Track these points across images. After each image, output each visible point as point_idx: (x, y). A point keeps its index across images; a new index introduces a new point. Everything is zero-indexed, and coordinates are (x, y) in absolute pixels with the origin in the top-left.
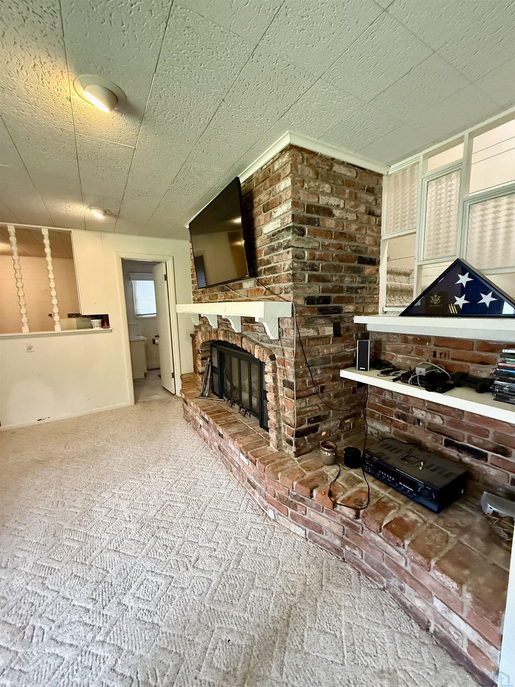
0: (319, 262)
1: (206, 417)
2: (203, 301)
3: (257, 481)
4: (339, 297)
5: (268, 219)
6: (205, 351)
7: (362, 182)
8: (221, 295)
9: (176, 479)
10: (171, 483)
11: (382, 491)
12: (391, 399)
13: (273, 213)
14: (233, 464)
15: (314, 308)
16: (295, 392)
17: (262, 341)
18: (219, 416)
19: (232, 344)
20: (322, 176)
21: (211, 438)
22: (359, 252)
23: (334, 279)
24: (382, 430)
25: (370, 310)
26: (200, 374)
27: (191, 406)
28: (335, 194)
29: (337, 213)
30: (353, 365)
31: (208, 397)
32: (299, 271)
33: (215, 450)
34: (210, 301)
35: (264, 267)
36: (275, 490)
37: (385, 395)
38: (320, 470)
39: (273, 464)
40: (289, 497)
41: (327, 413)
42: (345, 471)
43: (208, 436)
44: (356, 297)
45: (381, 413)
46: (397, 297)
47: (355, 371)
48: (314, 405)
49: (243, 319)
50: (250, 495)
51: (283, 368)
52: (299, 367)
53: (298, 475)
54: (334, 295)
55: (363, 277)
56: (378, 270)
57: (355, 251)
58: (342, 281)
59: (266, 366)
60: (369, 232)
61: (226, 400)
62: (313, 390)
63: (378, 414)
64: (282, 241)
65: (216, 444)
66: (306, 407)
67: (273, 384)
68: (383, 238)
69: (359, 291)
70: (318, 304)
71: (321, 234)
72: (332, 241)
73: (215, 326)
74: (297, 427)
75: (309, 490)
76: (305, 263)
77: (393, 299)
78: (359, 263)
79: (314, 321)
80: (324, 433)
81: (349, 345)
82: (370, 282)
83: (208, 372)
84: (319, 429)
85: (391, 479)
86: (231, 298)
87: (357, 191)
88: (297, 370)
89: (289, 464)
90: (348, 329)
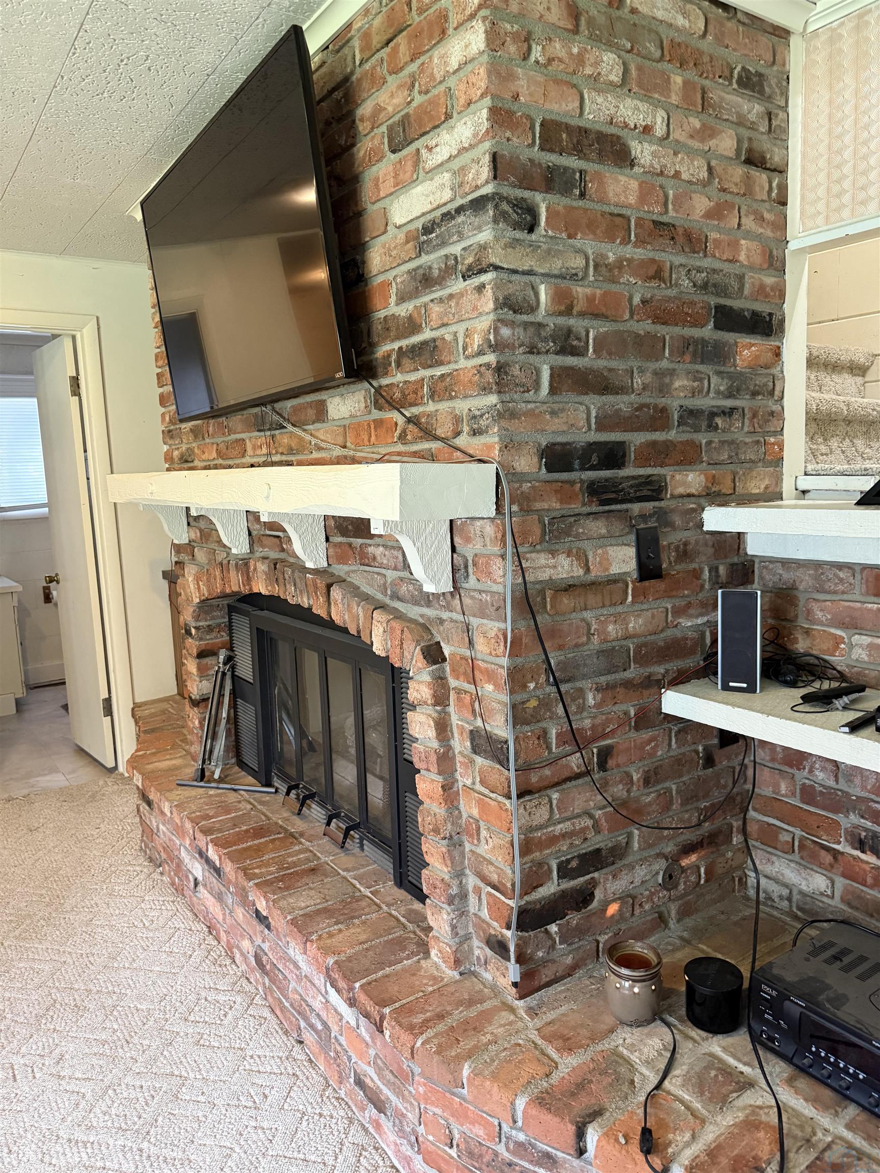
0: (586, 322)
1: (212, 853)
2: (197, 463)
3: (388, 1084)
4: (654, 443)
5: (405, 176)
6: (210, 629)
7: (722, 51)
8: (254, 440)
9: (107, 1083)
10: (89, 1096)
11: (824, 1120)
12: (831, 783)
13: (423, 151)
14: (306, 1019)
15: (572, 483)
16: (512, 774)
17: (396, 596)
18: (258, 851)
19: (299, 606)
20: (591, 22)
21: (232, 926)
22: (721, 290)
23: (638, 382)
24: (804, 887)
25: (756, 486)
26: (195, 703)
27: (162, 813)
28: (635, 89)
29: (643, 152)
30: (707, 671)
31: (221, 780)
32: (520, 357)
33: (244, 967)
34: (220, 461)
35: (396, 345)
36: (451, 1120)
37: (811, 771)
38: (606, 1045)
39: (441, 1027)
40: (501, 1149)
41: (622, 839)
42: (690, 1045)
43: (221, 918)
44: (709, 443)
45: (798, 832)
46: (834, 443)
47: (713, 693)
48: (578, 816)
49: (332, 523)
50: (366, 1130)
51: (471, 688)
52: (524, 686)
53: (531, 1069)
54: (637, 439)
55: (731, 376)
56: (777, 353)
57: (705, 286)
58: (664, 389)
59: (411, 684)
60: (749, 223)
61: (283, 789)
62: (575, 762)
63: (791, 832)
64: (456, 249)
65: (246, 944)
66: (550, 822)
67: (435, 744)
68: (793, 246)
69: (719, 421)
70: (583, 469)
71: (591, 227)
72: (629, 251)
73: (238, 545)
74: (521, 897)
75: (572, 1129)
76: (540, 325)
77: (823, 449)
78: (717, 327)
79: (571, 526)
80: (613, 909)
81: (689, 605)
82: (754, 394)
83: (221, 695)
84: (598, 894)
85: (855, 1076)
86: (291, 451)
87: (707, 83)
88: (519, 698)
89: (496, 1028)
90: (684, 553)
